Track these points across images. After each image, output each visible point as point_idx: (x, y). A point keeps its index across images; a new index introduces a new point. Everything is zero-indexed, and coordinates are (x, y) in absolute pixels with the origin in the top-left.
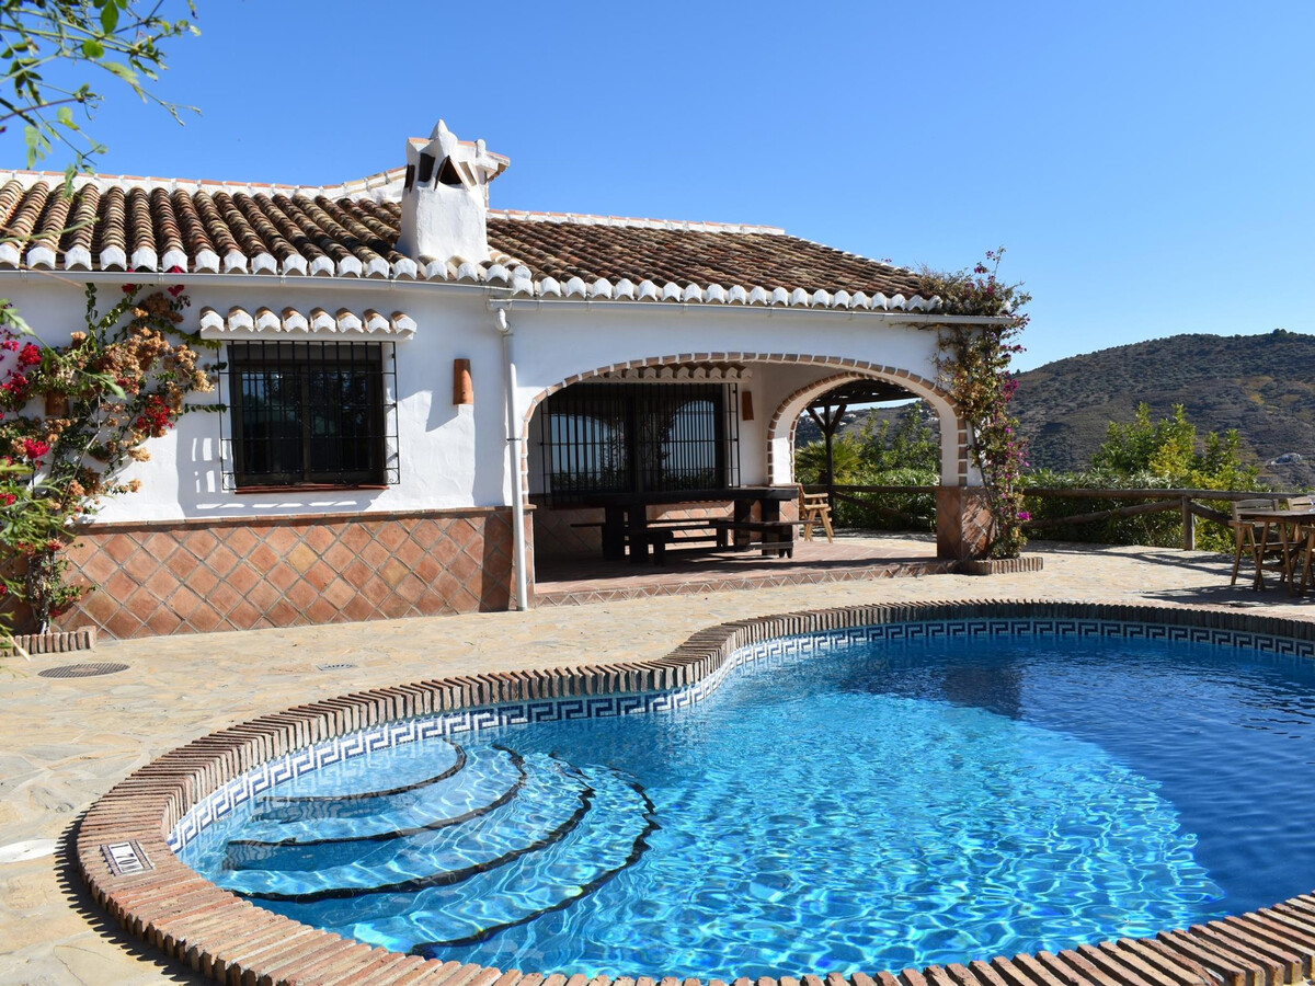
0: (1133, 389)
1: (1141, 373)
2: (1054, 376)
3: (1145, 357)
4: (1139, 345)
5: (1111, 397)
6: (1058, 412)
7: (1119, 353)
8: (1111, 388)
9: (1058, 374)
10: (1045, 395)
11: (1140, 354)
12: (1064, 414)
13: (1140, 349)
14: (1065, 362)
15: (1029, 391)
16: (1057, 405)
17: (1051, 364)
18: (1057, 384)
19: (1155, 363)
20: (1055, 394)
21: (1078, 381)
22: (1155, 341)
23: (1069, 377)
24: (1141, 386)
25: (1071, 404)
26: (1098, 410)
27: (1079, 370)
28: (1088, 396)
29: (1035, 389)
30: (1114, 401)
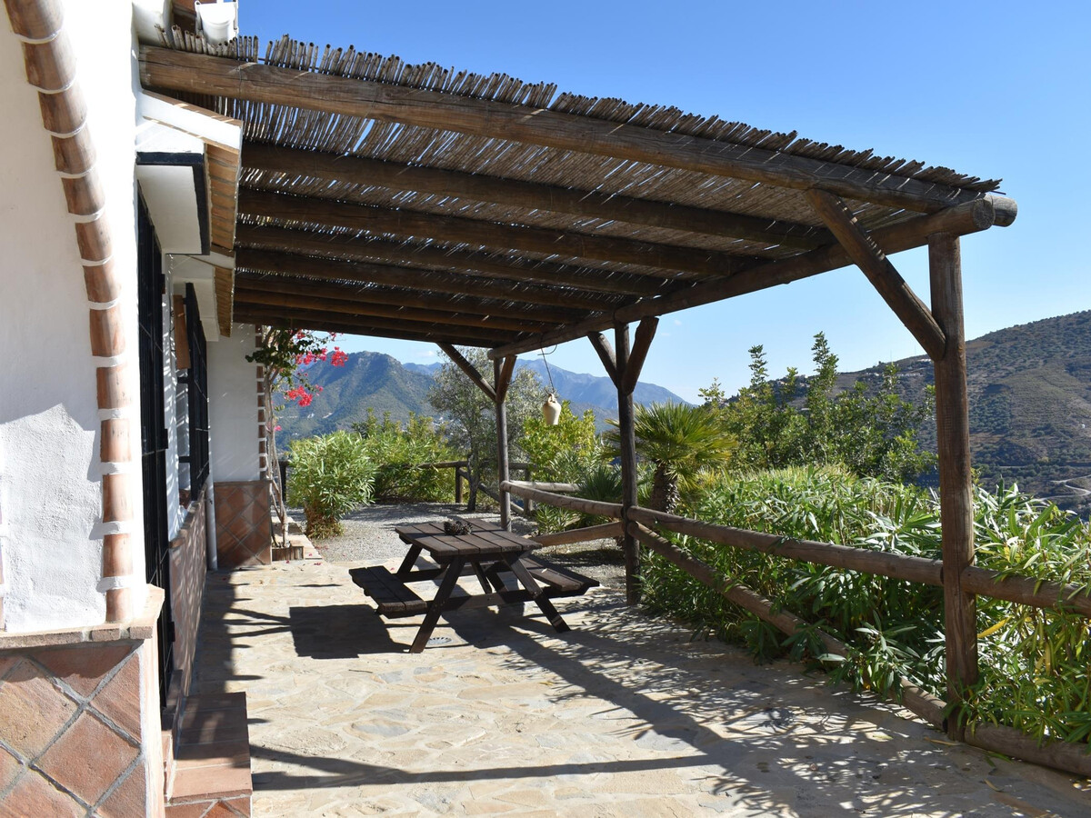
0: (1065, 353)
1: (1072, 340)
2: (994, 343)
3: (1075, 326)
4: (1070, 316)
5: (1045, 362)
6: (998, 375)
7: (1052, 323)
8: (1045, 354)
9: (997, 342)
10: (986, 361)
11: (1071, 324)
12: (1003, 377)
13: (1071, 320)
14: (1004, 332)
15: (972, 357)
16: (997, 369)
17: (991, 333)
18: (997, 351)
19: (1085, 332)
20: (996, 359)
21: (1016, 348)
22: (1084, 312)
23: (1008, 345)
24: (1072, 352)
25: (1011, 368)
26: (1033, 373)
27: (1016, 338)
28: (1025, 361)
29: (978, 355)
30: (1048, 365)
